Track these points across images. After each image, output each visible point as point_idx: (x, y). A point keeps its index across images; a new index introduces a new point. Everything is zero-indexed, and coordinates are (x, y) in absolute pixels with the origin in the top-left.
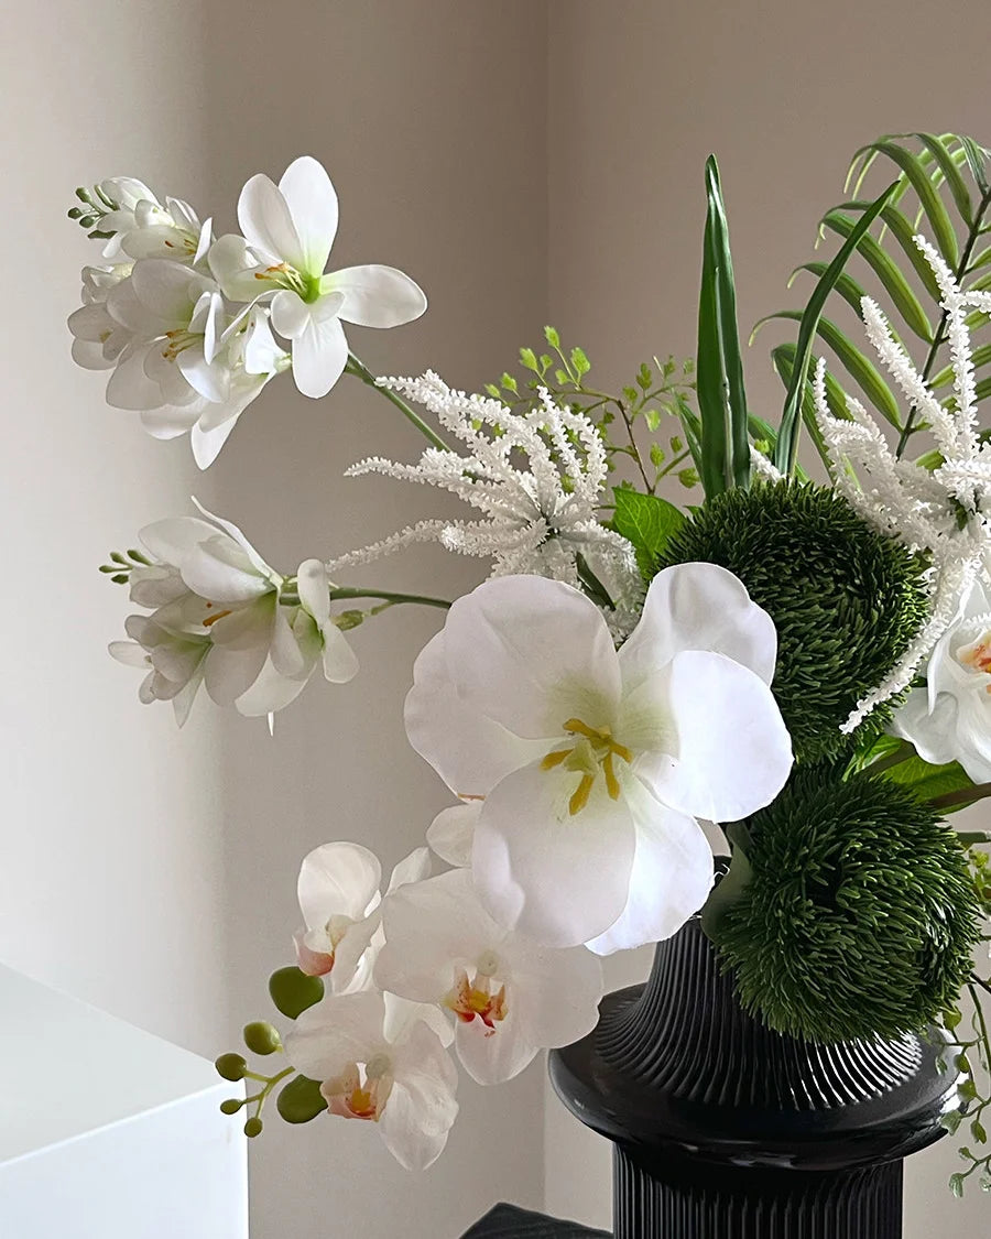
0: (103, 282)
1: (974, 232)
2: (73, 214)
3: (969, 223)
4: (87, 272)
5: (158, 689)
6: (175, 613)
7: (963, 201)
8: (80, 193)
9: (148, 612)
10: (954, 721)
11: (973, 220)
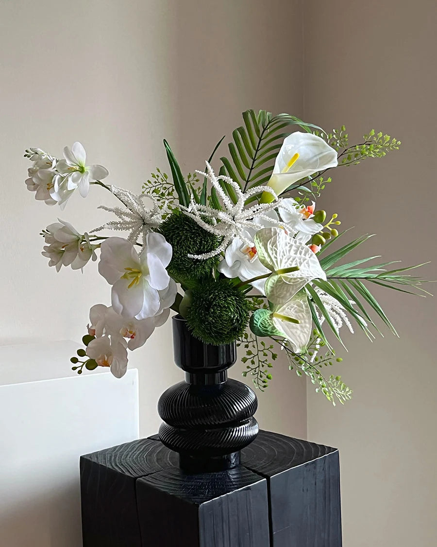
0: (33, 171)
1: (260, 140)
2: (25, 156)
3: (259, 137)
4: (29, 170)
5: (51, 264)
6: (56, 245)
7: (258, 131)
8: (26, 151)
9: (49, 245)
10: (239, 268)
11: (260, 136)
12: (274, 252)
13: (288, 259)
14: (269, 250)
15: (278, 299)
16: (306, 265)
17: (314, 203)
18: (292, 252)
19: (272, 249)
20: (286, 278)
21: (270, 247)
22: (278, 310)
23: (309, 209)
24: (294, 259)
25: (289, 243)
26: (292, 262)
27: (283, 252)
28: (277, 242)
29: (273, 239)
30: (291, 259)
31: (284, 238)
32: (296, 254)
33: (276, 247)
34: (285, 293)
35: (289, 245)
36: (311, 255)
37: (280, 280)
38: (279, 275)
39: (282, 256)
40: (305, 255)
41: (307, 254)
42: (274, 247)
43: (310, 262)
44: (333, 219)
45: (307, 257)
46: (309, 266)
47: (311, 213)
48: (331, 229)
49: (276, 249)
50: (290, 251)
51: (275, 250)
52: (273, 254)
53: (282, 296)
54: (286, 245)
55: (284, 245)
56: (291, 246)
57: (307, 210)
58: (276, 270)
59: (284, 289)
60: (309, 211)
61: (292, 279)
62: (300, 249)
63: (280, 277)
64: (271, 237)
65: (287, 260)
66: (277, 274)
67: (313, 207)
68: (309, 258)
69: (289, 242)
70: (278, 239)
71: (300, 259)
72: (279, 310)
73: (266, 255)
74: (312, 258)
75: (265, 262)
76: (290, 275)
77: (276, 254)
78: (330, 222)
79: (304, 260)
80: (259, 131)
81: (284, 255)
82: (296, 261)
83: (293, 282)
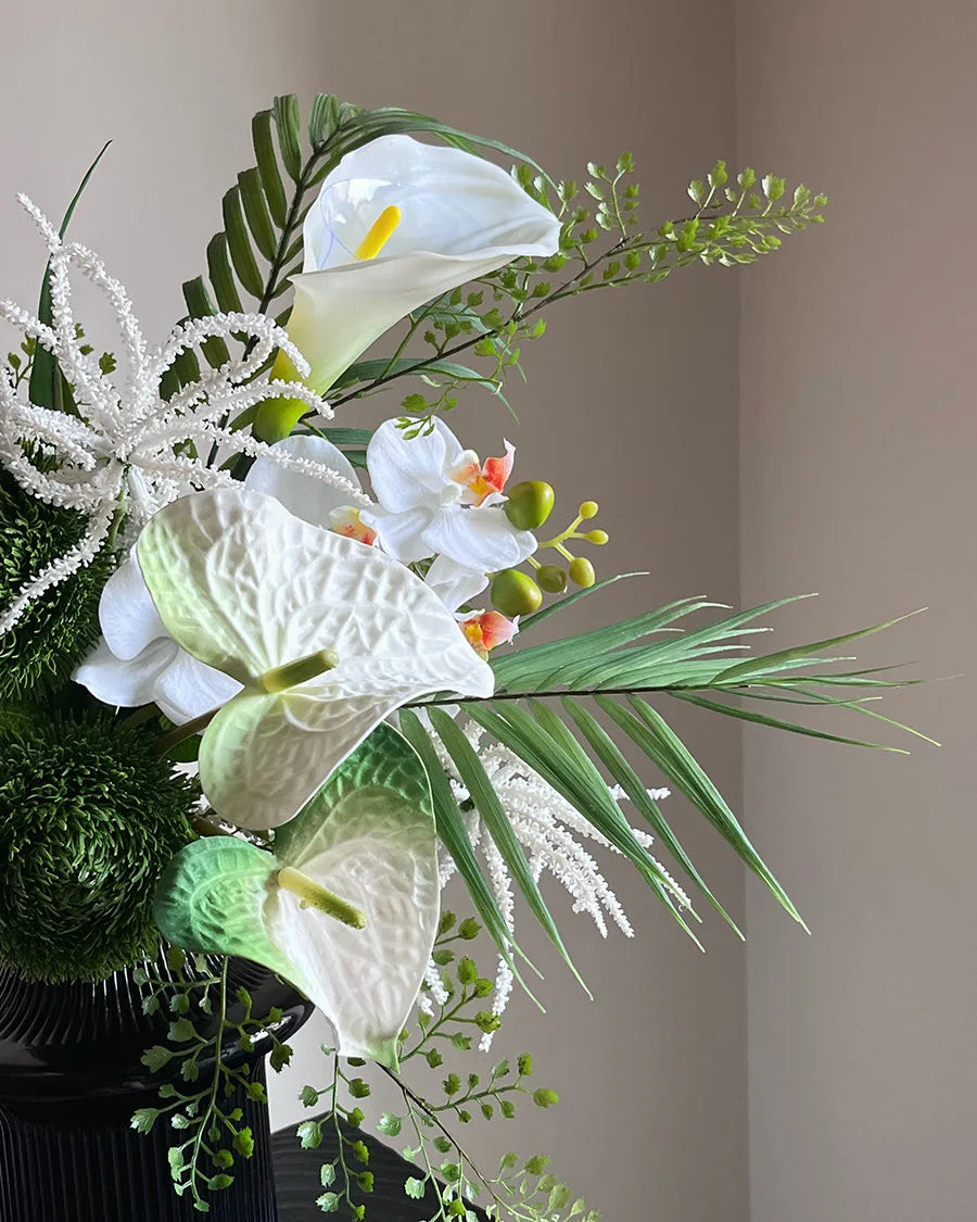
12: (243, 599)
13: (317, 621)
14: (216, 591)
15: (260, 806)
16: (401, 641)
17: (510, 449)
18: (332, 594)
19: (230, 586)
20: (301, 707)
21: (219, 579)
22: (305, 861)
23: (491, 468)
24: (342, 619)
25: (315, 555)
26: (335, 631)
27: (290, 595)
28: (251, 552)
29: (226, 539)
30: (331, 619)
31: (287, 536)
32: (350, 595)
33: (249, 571)
34: (289, 773)
35: (314, 565)
36: (420, 596)
37: (271, 721)
38: (275, 696)
39: (287, 613)
40: (391, 597)
41: (400, 596)
42: (239, 574)
43: (414, 626)
44: (579, 520)
45: (401, 606)
46: (412, 644)
47: (498, 486)
48: (570, 557)
49: (250, 582)
50: (320, 587)
51: (244, 588)
52: (235, 606)
53: (279, 786)
54: (302, 563)
55: (289, 568)
56: (326, 566)
57: (485, 472)
58: (254, 672)
59: (285, 754)
60: (488, 479)
61: (321, 707)
62: (367, 574)
63: (277, 706)
64: (216, 533)
65: (309, 624)
66: (265, 692)
67: (507, 463)
68: (412, 607)
69: (315, 548)
70: (249, 537)
71: (371, 616)
72: (311, 863)
73: (203, 615)
74: (422, 610)
75: (202, 645)
76: (315, 691)
77: (253, 602)
78: (570, 532)
79: (390, 618)
80: (297, 157)
81: (295, 606)
82: (355, 625)
83: (328, 723)
